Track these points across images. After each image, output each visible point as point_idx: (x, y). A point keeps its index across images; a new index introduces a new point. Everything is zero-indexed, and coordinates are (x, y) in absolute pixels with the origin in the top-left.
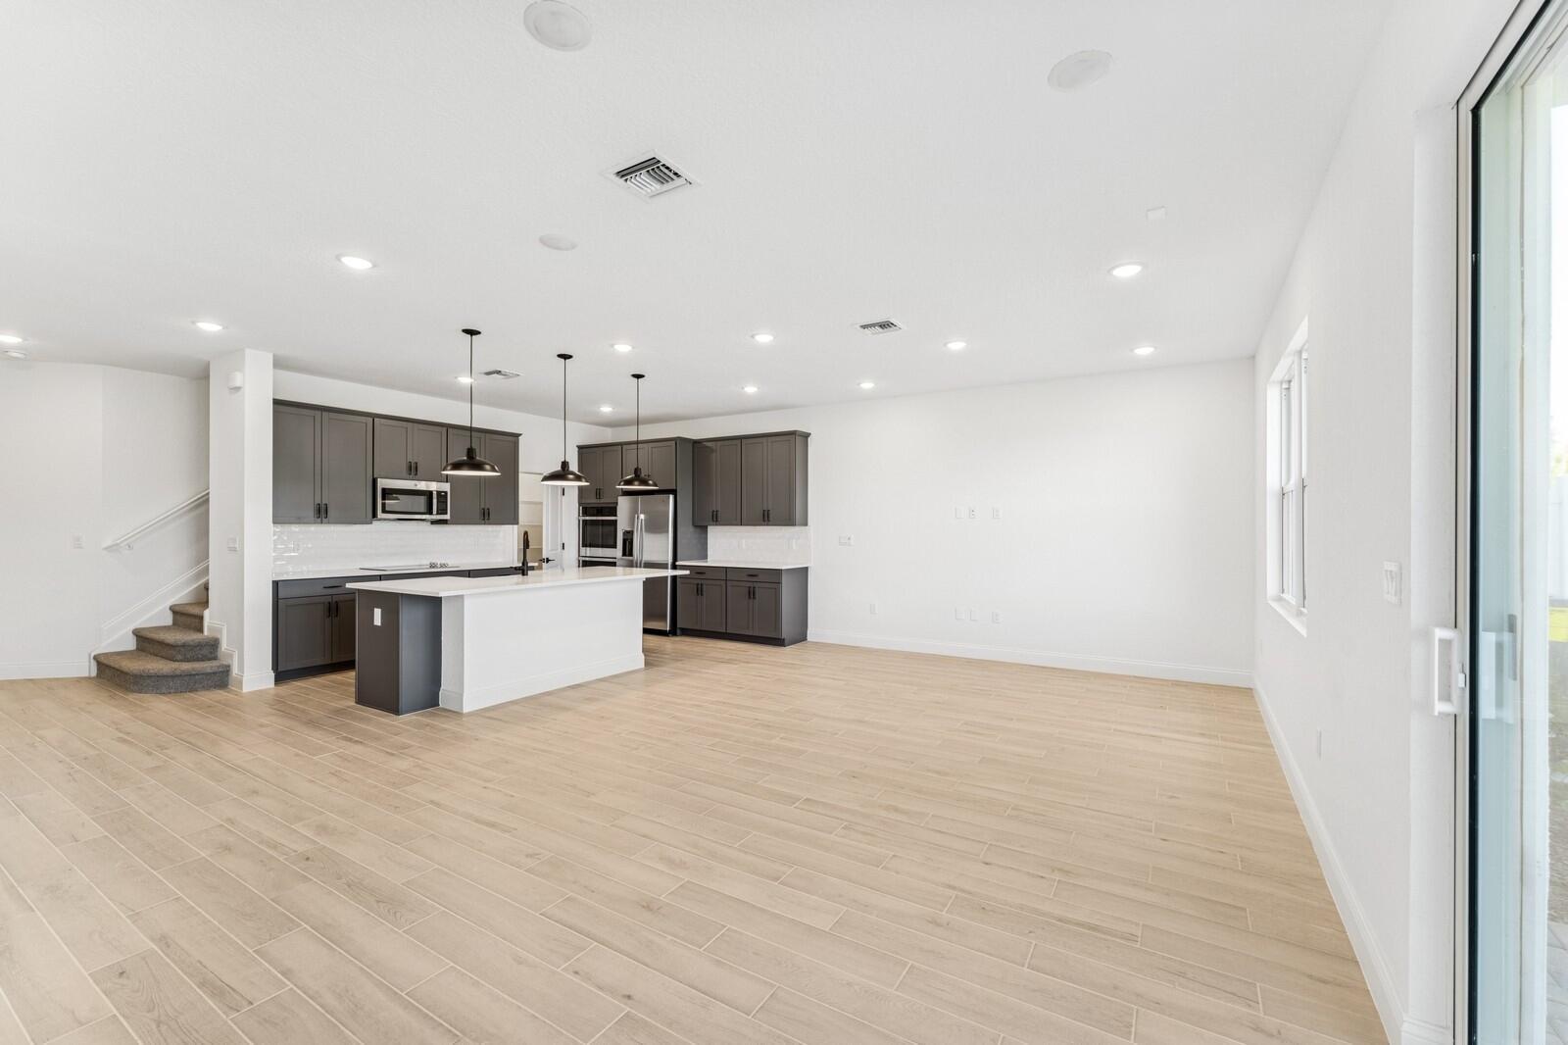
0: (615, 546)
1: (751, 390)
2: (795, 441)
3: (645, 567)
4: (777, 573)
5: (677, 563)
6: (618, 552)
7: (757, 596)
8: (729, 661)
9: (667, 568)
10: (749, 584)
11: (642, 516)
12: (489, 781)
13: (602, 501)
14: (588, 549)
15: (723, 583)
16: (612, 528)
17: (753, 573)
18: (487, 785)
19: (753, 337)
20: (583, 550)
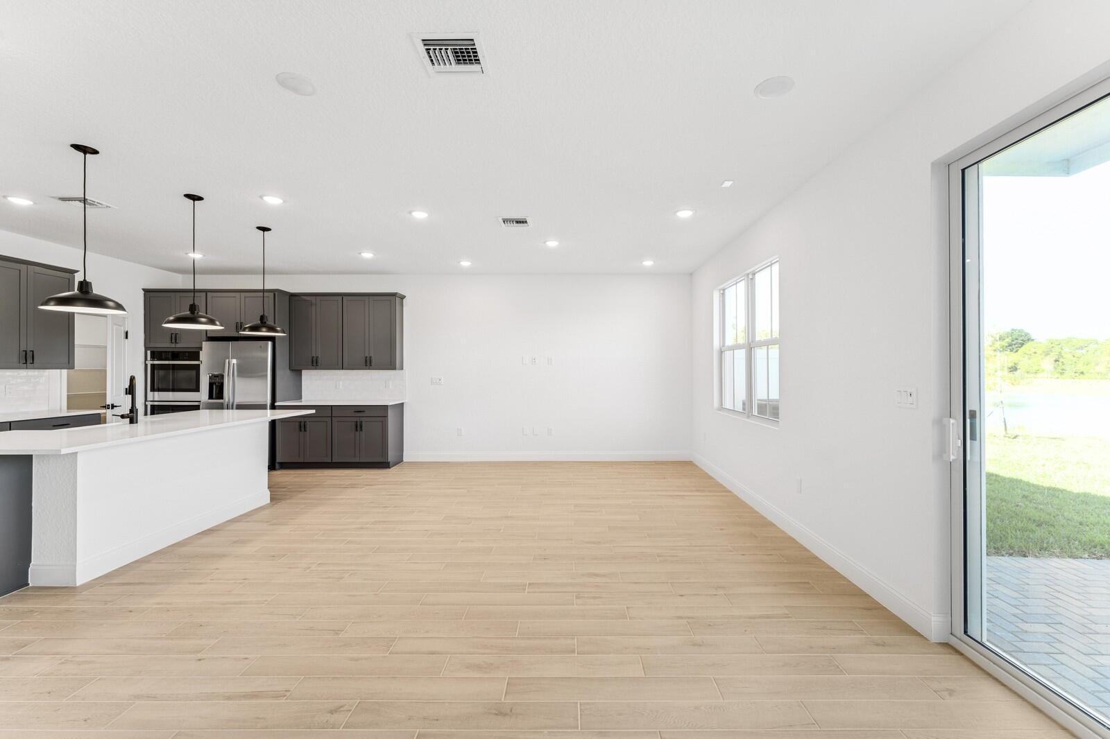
0: (197, 389)
1: (367, 255)
2: (392, 301)
3: (237, 409)
4: (385, 408)
5: (276, 404)
6: (203, 395)
7: (363, 428)
8: (353, 486)
9: (266, 409)
10: (355, 419)
11: (234, 361)
12: (199, 652)
13: (178, 346)
14: (156, 393)
15: (330, 419)
16: (194, 373)
17: (359, 410)
18: (199, 656)
19: (410, 213)
20: (150, 394)
